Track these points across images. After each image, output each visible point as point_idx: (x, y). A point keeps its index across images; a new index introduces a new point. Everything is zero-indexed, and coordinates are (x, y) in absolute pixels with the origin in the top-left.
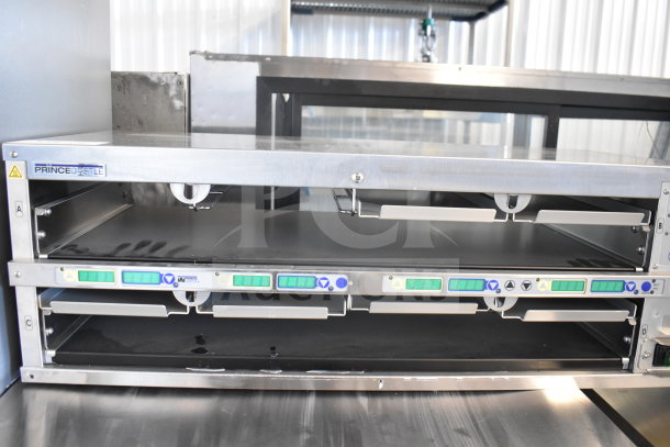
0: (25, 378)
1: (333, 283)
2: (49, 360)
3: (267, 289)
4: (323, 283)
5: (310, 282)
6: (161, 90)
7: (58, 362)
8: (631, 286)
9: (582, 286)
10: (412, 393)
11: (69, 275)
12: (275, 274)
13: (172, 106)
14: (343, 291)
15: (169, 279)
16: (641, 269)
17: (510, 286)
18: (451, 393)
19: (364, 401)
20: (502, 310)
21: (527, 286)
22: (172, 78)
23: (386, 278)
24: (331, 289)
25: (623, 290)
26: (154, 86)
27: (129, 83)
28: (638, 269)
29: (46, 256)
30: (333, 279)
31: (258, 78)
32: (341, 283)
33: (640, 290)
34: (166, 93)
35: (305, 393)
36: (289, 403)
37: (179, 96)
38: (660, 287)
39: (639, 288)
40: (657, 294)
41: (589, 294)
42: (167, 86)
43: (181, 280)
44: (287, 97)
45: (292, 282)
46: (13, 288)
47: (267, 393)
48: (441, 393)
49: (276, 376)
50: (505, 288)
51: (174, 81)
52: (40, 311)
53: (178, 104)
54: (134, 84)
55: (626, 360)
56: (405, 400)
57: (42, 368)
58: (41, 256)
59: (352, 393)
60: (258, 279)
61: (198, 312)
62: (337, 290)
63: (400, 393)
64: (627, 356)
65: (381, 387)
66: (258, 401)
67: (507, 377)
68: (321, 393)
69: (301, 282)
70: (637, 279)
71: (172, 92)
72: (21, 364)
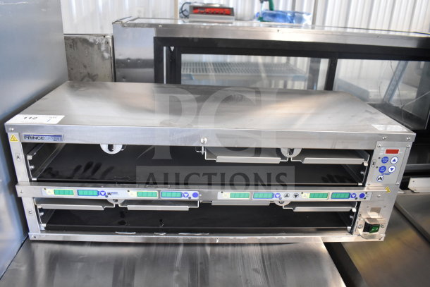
0: (32, 238)
1: (191, 195)
2: (43, 229)
3: (156, 198)
4: (186, 195)
5: (179, 195)
6: (96, 47)
7: (48, 229)
8: (353, 196)
9: (327, 196)
10: (234, 245)
11: (50, 191)
12: (159, 191)
13: (103, 57)
14: (197, 198)
15: (103, 193)
16: (361, 184)
17: (287, 196)
18: (254, 244)
19: (208, 249)
20: (283, 205)
21: (296, 196)
22: (102, 39)
23: (219, 193)
24: (190, 198)
25: (349, 197)
26: (92, 44)
27: (76, 43)
28: (360, 184)
29: (35, 179)
30: (191, 193)
31: (154, 38)
32: (195, 195)
33: (358, 197)
34: (99, 49)
35: (178, 245)
36: (170, 250)
37: (107, 50)
38: (370, 196)
39: (358, 196)
40: (368, 199)
41: (330, 200)
42: (99, 45)
43: (109, 194)
44: (172, 48)
45: (169, 195)
46: (20, 199)
47: (158, 244)
48: (249, 244)
49: (162, 236)
50: (284, 196)
51: (104, 41)
52: (36, 207)
53: (107, 55)
54: (79, 44)
55: (349, 228)
56: (230, 249)
57: (39, 233)
58: (33, 179)
59: (203, 245)
60: (151, 193)
61: (120, 206)
62: (193, 198)
63: (228, 245)
64: (350, 226)
65: (217, 242)
66: (153, 249)
67: (284, 237)
68: (186, 245)
69: (174, 194)
70: (358, 192)
71: (103, 48)
72: (28, 231)
